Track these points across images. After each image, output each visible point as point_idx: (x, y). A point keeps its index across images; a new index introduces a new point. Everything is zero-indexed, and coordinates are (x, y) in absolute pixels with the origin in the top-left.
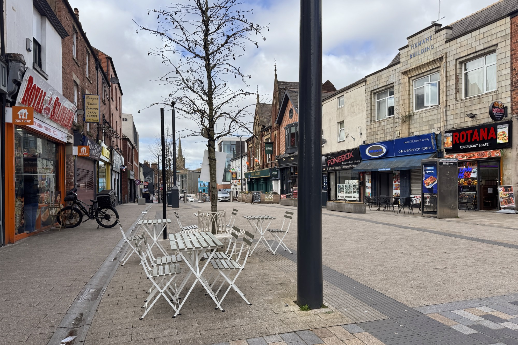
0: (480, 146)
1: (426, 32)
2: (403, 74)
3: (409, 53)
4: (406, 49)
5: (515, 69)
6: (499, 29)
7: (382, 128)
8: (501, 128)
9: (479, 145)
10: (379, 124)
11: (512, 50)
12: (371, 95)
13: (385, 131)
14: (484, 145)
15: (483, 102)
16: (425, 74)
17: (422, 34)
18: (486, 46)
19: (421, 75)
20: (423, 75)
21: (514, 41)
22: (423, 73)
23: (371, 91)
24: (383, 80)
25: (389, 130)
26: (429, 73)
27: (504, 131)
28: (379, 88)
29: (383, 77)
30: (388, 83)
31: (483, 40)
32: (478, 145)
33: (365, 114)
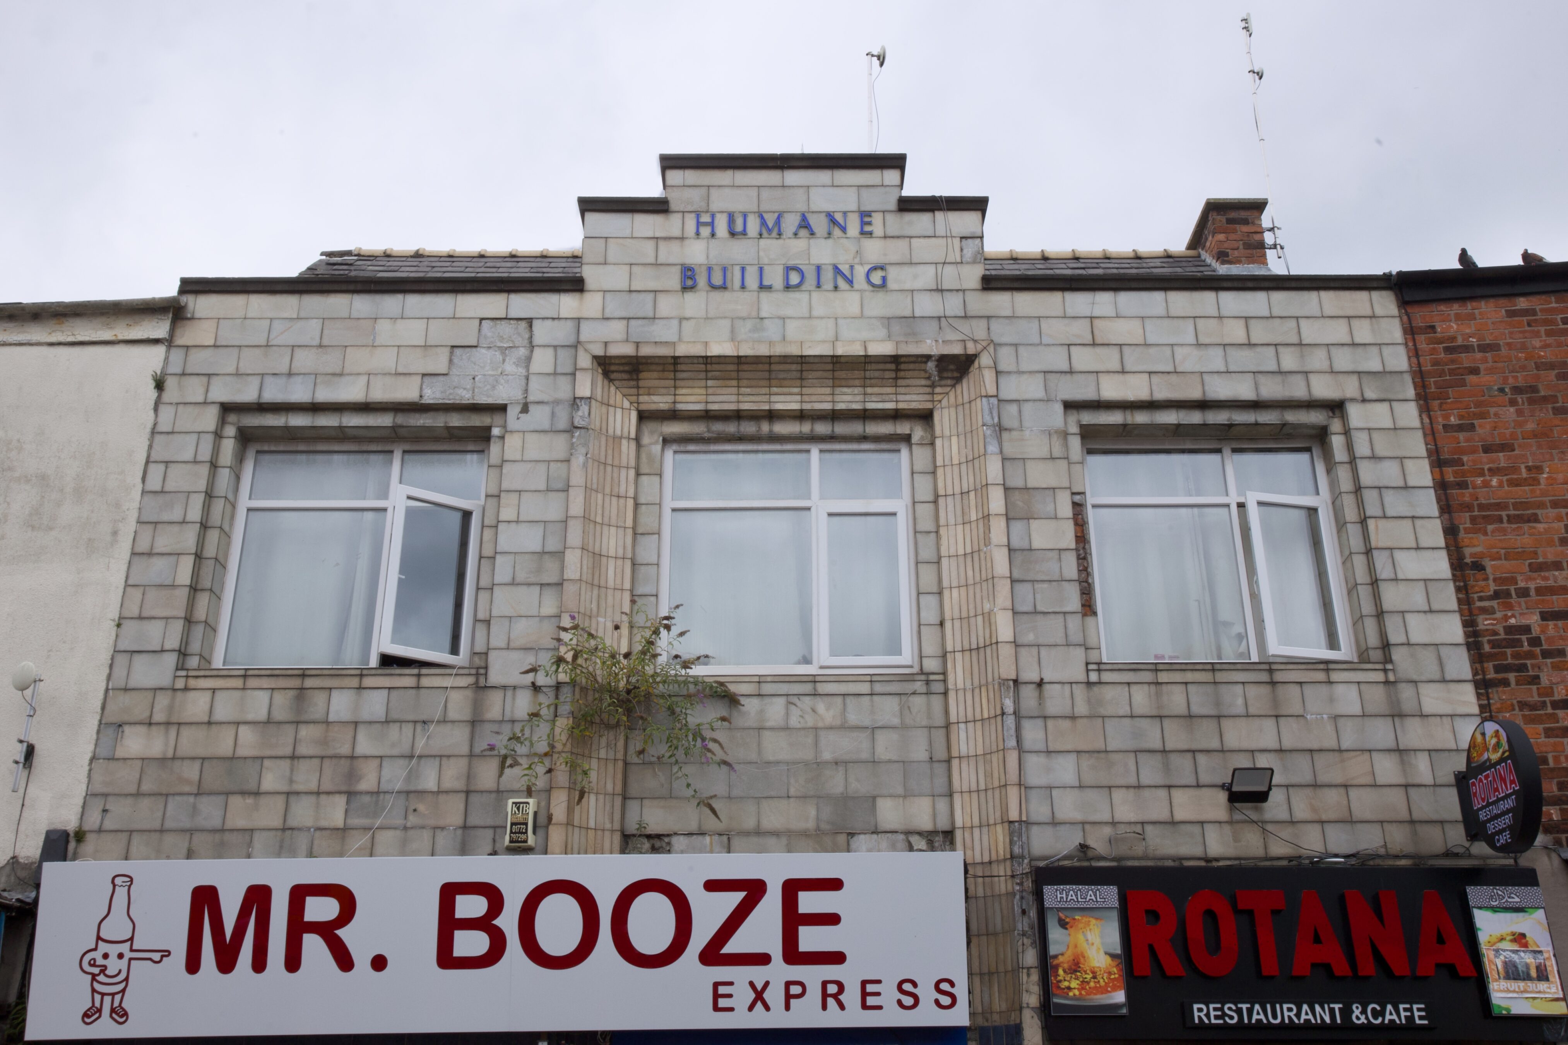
0: (1358, 1016)
1: (823, 176)
2: (606, 374)
3: (671, 253)
4: (646, 224)
5: (1478, 567)
6: (1337, 332)
7: (324, 742)
8: (1494, 909)
9: (1357, 1010)
10: (280, 699)
11: (1438, 461)
12: (218, 435)
13: (352, 776)
14: (1390, 1015)
15: (1297, 709)
16: (782, 428)
17: (793, 177)
18: (1271, 390)
19: (748, 428)
20: (765, 427)
21: (1446, 417)
22: (772, 416)
23: (227, 408)
24: (386, 360)
25: (412, 775)
26: (822, 428)
27: (1519, 929)
28: (315, 408)
29: (385, 331)
30: (432, 394)
31: (1246, 353)
32: (1346, 1012)
33: (117, 578)
